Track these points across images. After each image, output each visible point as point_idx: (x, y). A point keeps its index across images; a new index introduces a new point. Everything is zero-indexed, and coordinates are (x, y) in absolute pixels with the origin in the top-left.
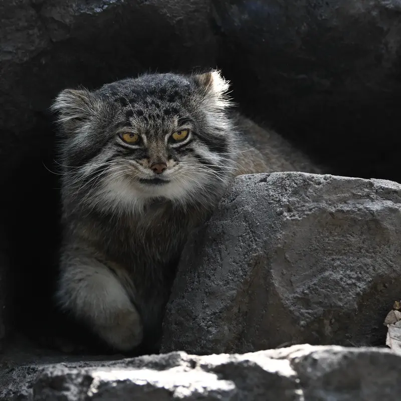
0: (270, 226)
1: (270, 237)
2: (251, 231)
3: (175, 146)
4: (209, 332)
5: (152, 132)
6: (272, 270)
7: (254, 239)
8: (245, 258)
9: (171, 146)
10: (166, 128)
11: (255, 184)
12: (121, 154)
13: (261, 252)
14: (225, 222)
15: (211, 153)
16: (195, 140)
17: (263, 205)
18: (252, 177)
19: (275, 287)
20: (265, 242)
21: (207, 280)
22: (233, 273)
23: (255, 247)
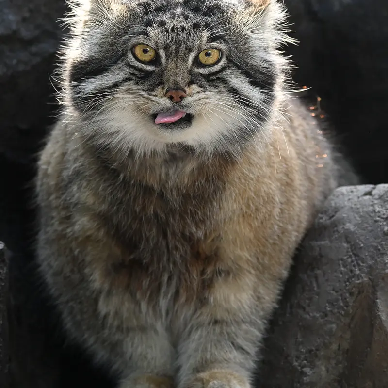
0: (376, 248)
1: (376, 260)
2: (353, 254)
3: (202, 71)
4: (303, 374)
5: (173, 48)
6: (378, 300)
7: (357, 263)
8: (346, 285)
9: (196, 70)
10: (189, 43)
11: (359, 198)
12: (134, 77)
13: (365, 279)
14: (322, 243)
15: (251, 87)
16: (230, 67)
17: (367, 223)
18: (354, 190)
19: (381, 320)
20: (370, 267)
21: (301, 312)
22: (331, 303)
23: (358, 272)
